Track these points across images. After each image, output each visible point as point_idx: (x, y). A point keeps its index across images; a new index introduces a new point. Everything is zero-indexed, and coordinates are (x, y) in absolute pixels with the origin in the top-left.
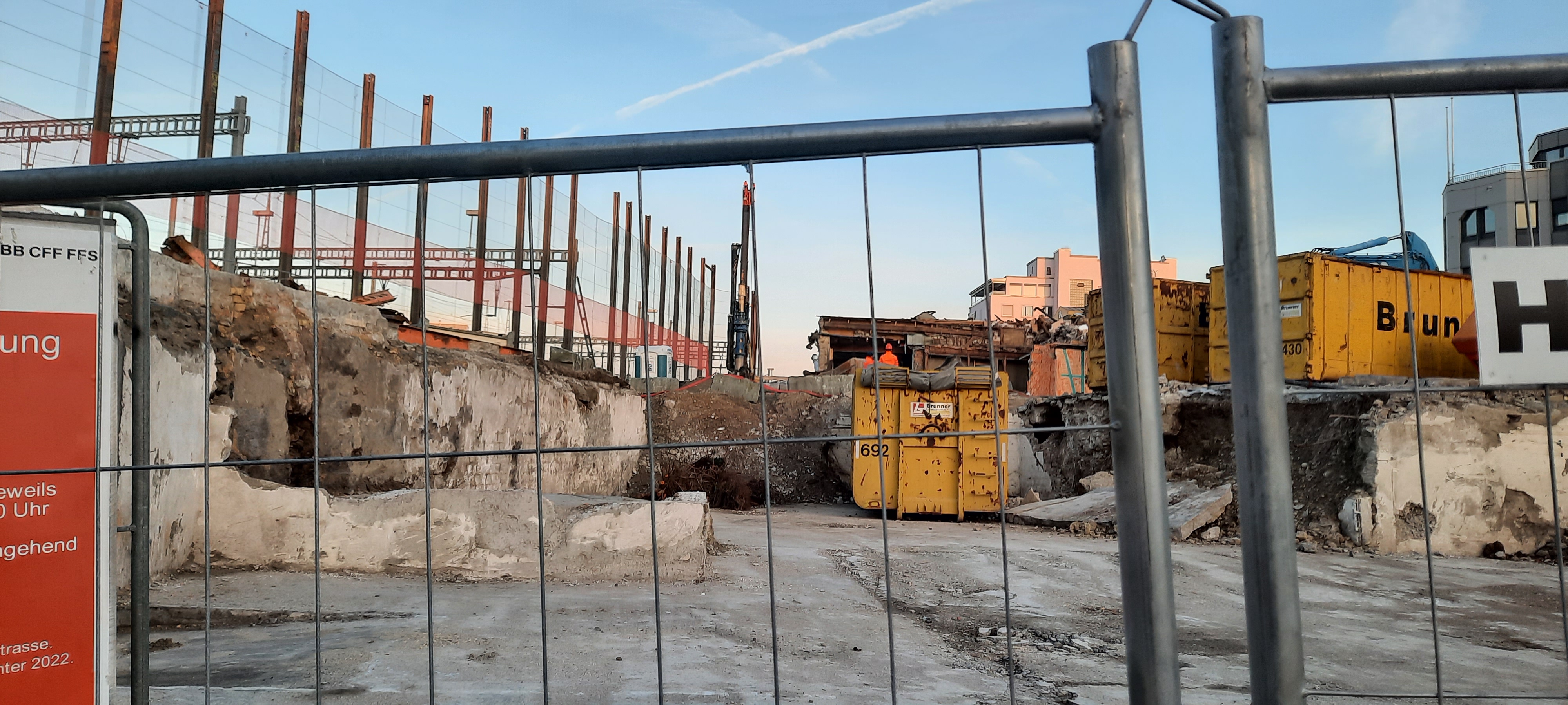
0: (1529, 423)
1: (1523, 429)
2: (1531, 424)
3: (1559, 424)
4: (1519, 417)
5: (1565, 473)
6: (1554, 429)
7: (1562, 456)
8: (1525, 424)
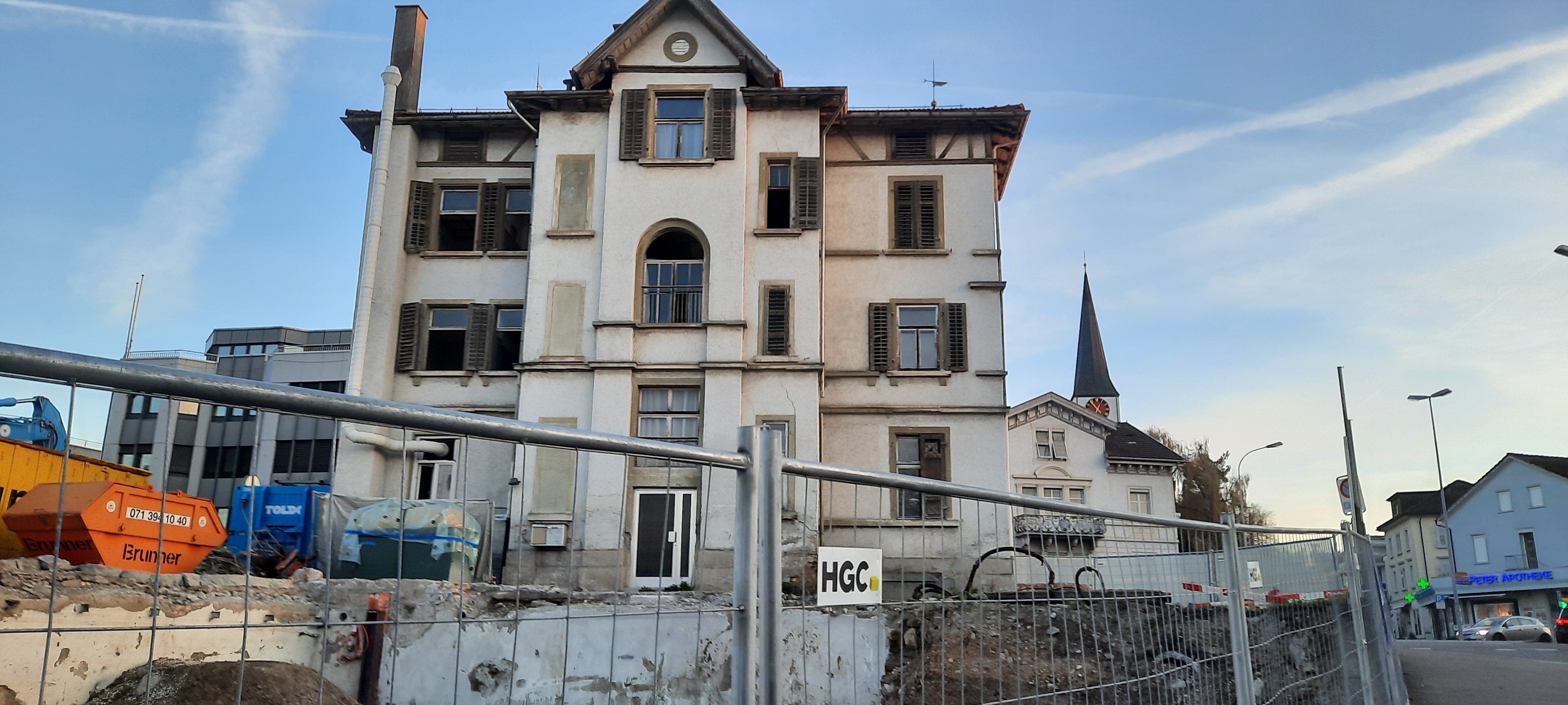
0: (28, 609)
1: (20, 616)
2: (31, 611)
3: (63, 611)
4: (17, 602)
5: (58, 664)
6: (54, 615)
7: (58, 645)
8: (25, 611)
